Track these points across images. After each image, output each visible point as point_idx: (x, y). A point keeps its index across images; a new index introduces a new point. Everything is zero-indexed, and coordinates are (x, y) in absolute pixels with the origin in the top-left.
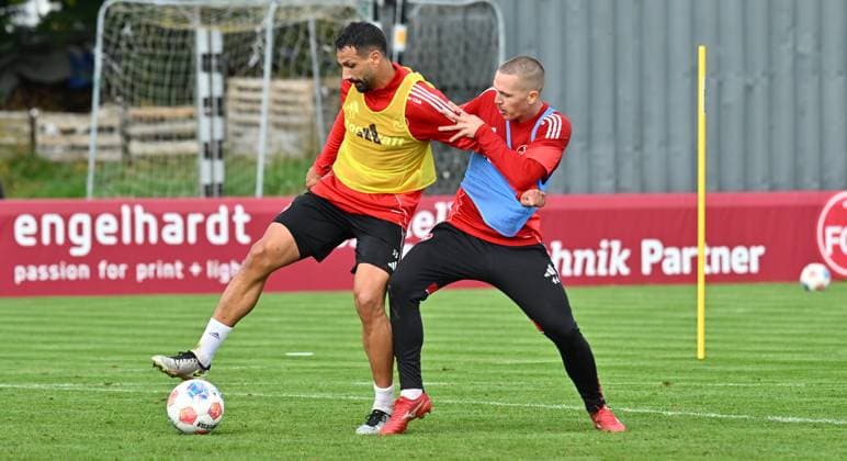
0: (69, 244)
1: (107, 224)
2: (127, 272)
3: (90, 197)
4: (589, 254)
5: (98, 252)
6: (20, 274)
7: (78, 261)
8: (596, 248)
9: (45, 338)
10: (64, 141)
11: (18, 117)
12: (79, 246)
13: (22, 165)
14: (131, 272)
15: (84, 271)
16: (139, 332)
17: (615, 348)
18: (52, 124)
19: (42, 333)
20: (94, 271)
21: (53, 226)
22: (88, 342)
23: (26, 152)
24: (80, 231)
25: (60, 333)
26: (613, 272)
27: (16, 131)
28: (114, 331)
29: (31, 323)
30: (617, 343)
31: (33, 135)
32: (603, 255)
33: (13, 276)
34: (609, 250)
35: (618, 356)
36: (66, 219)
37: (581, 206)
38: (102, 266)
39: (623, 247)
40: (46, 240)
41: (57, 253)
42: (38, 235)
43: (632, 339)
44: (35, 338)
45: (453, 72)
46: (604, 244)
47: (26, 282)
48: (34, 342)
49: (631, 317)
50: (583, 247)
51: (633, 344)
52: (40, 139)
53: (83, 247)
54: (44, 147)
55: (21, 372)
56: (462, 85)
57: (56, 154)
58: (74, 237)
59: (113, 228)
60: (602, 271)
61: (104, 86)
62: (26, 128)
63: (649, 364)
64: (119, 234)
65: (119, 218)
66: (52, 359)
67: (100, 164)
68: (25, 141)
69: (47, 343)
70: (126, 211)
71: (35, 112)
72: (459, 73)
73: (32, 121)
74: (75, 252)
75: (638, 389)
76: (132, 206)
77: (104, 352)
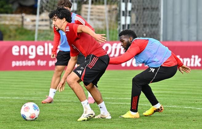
0: (29, 55)
1: (40, 49)
2: (46, 63)
3: (36, 40)
4: (188, 60)
5: (38, 57)
6: (14, 64)
7: (31, 60)
8: (190, 58)
9: (16, 83)
10: (32, 23)
11: (18, 16)
12: (32, 55)
13: (19, 31)
14: (47, 63)
15: (33, 63)
16: (45, 82)
17: (188, 88)
18: (28, 18)
19: (15, 82)
20: (36, 63)
21: (24, 49)
22: (28, 85)
23: (20, 27)
24: (32, 51)
25: (21, 82)
26: (196, 65)
27: (18, 21)
28: (37, 81)
29: (13, 79)
30: (190, 87)
31: (22, 22)
32: (192, 60)
33: (11, 64)
34: (195, 59)
35: (188, 91)
36: (28, 47)
37: (186, 45)
38: (39, 62)
39: (199, 58)
40: (22, 53)
41: (25, 58)
42: (19, 52)
43: (194, 86)
44: (12, 83)
45: (147, 4)
46: (193, 56)
47: (16, 66)
48: (12, 84)
49: (197, 79)
50: (186, 57)
51: (195, 87)
52: (25, 23)
53: (33, 56)
54: (26, 25)
55: (5, 93)
56: (150, 7)
57: (29, 27)
58: (30, 53)
59: (42, 50)
60: (192, 65)
61: (41, 7)
62: (21, 19)
63: (197, 93)
64: (44, 52)
65: (44, 47)
66: (16, 90)
67: (39, 30)
68: (20, 23)
69: (16, 85)
70: (46, 45)
71: (24, 15)
72: (149, 4)
73: (23, 17)
74: (30, 57)
75: (191, 101)
76: (48, 43)
77: (32, 88)
